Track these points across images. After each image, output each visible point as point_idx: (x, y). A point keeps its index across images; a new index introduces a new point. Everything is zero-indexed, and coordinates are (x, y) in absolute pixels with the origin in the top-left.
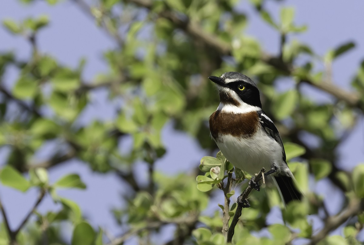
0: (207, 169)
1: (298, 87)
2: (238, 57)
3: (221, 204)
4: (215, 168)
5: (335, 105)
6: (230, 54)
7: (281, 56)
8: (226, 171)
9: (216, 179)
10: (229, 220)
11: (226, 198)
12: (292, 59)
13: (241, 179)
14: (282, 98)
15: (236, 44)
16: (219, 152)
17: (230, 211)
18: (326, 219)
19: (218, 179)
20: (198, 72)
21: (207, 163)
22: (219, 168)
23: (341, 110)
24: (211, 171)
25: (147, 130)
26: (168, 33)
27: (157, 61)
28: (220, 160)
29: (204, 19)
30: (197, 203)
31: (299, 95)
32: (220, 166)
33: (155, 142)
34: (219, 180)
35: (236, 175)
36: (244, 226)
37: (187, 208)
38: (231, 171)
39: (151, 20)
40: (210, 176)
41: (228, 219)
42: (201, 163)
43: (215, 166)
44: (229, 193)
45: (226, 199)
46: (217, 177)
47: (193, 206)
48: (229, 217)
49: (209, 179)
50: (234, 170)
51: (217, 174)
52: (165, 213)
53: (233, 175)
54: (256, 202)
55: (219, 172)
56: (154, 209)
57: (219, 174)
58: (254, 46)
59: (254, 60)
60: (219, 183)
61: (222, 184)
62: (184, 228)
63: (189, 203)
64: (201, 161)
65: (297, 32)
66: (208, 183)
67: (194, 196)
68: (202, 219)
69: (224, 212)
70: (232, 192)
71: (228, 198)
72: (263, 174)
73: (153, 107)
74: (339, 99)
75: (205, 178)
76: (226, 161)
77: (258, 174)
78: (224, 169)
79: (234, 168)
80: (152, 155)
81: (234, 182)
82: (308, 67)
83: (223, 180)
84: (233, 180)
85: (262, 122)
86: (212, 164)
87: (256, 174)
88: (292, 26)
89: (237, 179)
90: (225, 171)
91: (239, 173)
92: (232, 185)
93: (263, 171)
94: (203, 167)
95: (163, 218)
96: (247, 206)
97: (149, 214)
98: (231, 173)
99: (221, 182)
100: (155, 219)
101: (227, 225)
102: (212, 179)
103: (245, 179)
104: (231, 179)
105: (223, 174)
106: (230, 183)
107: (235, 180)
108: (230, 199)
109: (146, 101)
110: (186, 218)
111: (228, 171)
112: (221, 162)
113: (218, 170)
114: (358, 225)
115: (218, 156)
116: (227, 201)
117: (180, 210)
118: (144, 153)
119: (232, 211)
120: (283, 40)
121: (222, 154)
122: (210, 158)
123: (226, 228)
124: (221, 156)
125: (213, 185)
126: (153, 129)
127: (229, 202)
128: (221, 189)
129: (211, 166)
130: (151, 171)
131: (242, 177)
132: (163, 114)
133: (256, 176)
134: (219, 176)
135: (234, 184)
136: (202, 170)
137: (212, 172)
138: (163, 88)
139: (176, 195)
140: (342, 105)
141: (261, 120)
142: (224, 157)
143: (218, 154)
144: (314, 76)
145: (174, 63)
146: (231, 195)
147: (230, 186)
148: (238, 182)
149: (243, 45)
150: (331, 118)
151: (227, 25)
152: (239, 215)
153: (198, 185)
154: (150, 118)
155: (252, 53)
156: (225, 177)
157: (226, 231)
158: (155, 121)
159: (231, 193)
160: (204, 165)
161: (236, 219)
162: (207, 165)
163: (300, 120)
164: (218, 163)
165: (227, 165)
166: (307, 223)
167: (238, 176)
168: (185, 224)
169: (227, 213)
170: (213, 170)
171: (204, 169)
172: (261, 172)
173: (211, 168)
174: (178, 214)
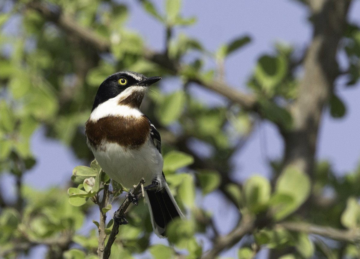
0: (80, 180)
1: (186, 87)
2: (117, 54)
3: (96, 221)
4: (89, 180)
5: (229, 108)
6: (108, 50)
7: (166, 53)
8: (102, 183)
9: (90, 192)
10: (105, 239)
11: (101, 213)
12: (179, 56)
13: (119, 191)
14: (168, 101)
15: (115, 39)
16: (93, 161)
17: (106, 229)
18: (215, 238)
19: (92, 192)
20: (73, 71)
21: (80, 174)
22: (94, 180)
23: (236, 114)
24: (84, 183)
25: (14, 137)
26: (38, 27)
27: (25, 59)
28: (94, 169)
29: (79, 10)
30: (71, 221)
31: (188, 96)
32: (95, 177)
33: (23, 152)
34: (94, 193)
35: (113, 187)
36: (125, 247)
37: (60, 227)
38: (107, 183)
39: (18, 12)
40: (83, 189)
41: (104, 237)
42: (73, 174)
43: (89, 177)
44: (105, 208)
45: (102, 215)
46: (91, 189)
47: (66, 224)
48: (106, 235)
49: (82, 192)
50: (111, 182)
51: (92, 186)
52: (35, 233)
53: (109, 187)
54: (138, 220)
55: (93, 184)
56: (22, 227)
57: (94, 187)
58: (135, 41)
59: (135, 57)
60: (94, 197)
61: (98, 198)
62: (56, 249)
63: (62, 221)
64: (74, 171)
65: (184, 25)
66: (81, 196)
67: (68, 213)
68: (76, 239)
69: (100, 230)
70: (108, 206)
71: (104, 214)
72: (142, 186)
73: (21, 112)
74: (232, 101)
75: (78, 191)
76: (102, 171)
77: (137, 186)
78: (99, 181)
79: (111, 179)
80: (19, 166)
81: (110, 195)
82: (197, 64)
83: (98, 193)
84: (110, 193)
85: (152, 133)
86: (86, 174)
87: (135, 186)
88: (179, 17)
89: (114, 192)
90: (100, 183)
91: (116, 185)
92: (108, 199)
93: (142, 182)
94: (76, 178)
95: (32, 238)
96: (125, 223)
97: (17, 234)
98: (107, 184)
99: (96, 195)
100: (24, 239)
101: (102, 244)
102: (86, 192)
103: (123, 192)
104: (107, 192)
105: (98, 186)
106: (106, 197)
107: (111, 193)
108: (106, 215)
109: (13, 105)
110: (58, 238)
111: (104, 183)
112: (96, 172)
113: (92, 182)
114: (254, 246)
115: (93, 165)
116: (103, 217)
117: (52, 228)
118: (11, 164)
119: (108, 229)
120: (169, 34)
121: (97, 163)
122: (84, 168)
123: (102, 248)
124: (96, 165)
125: (87, 199)
126: (21, 136)
127: (105, 218)
128: (96, 203)
129: (84, 176)
130: (19, 184)
131: (120, 190)
132: (33, 119)
133: (134, 188)
134: (94, 189)
135: (111, 197)
136: (75, 181)
137: (86, 184)
138: (32, 89)
139: (47, 211)
140: (236, 109)
141: (152, 131)
142: (100, 167)
143: (92, 163)
144: (204, 75)
145: (45, 61)
146: (107, 210)
147: (106, 200)
148: (116, 195)
149: (123, 40)
150: (224, 124)
151: (105, 18)
152: (116, 233)
153: (70, 199)
154: (17, 124)
155: (133, 49)
156: (100, 190)
157: (102, 251)
158: (23, 127)
159: (107, 208)
160: (77, 176)
161: (113, 237)
162: (80, 176)
163: (189, 125)
164: (92, 174)
165: (103, 176)
166: (196, 244)
167: (116, 189)
168: (58, 244)
169: (103, 231)
170: (87, 181)
171: (77, 180)
172: (140, 183)
173: (85, 179)
174: (49, 234)
